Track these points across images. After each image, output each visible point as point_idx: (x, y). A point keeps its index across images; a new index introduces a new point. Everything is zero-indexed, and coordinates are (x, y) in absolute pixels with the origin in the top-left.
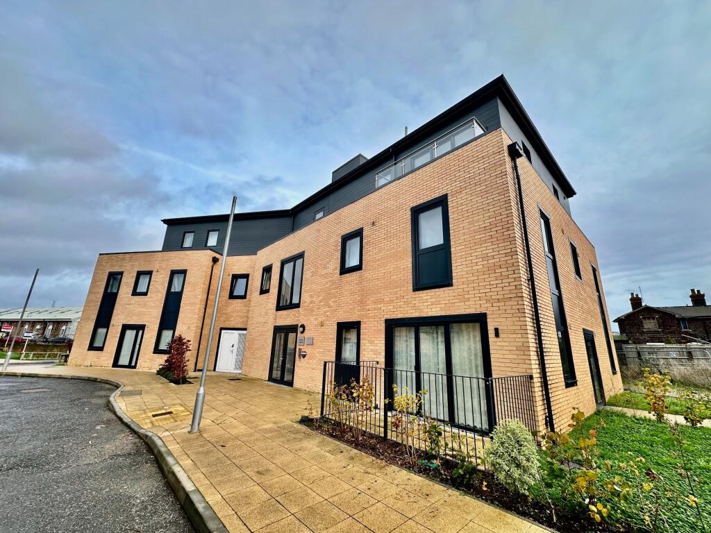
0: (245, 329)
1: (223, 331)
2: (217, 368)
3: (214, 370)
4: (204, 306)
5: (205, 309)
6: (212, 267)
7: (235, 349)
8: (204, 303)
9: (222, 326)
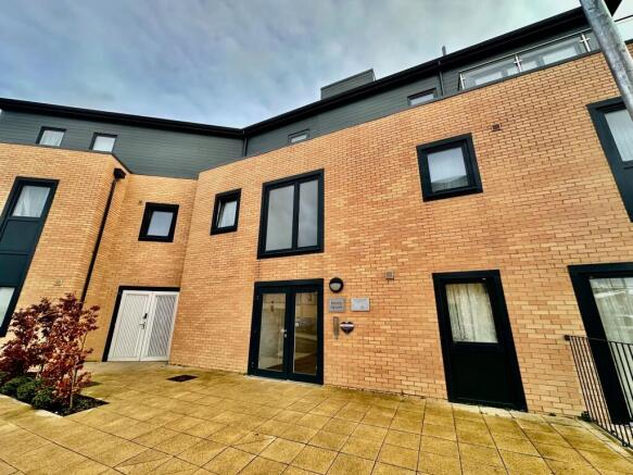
0: (177, 289)
1: (125, 292)
2: (110, 355)
3: (105, 359)
4: (93, 248)
5: (95, 253)
6: (113, 185)
7: (150, 321)
8: (94, 242)
9: (123, 284)
